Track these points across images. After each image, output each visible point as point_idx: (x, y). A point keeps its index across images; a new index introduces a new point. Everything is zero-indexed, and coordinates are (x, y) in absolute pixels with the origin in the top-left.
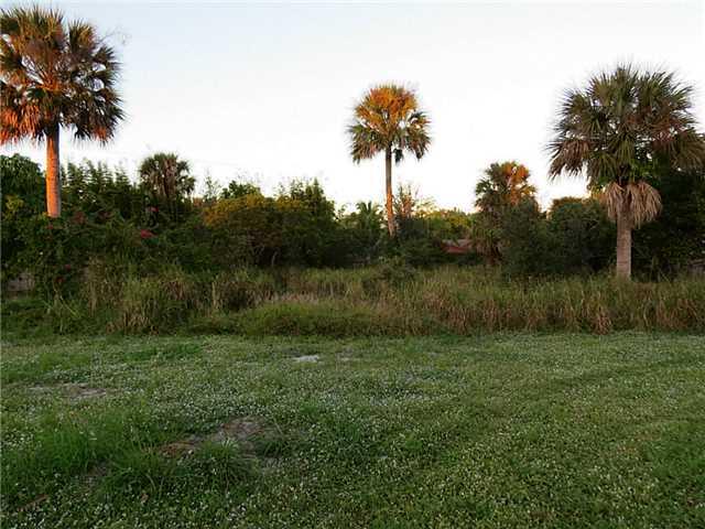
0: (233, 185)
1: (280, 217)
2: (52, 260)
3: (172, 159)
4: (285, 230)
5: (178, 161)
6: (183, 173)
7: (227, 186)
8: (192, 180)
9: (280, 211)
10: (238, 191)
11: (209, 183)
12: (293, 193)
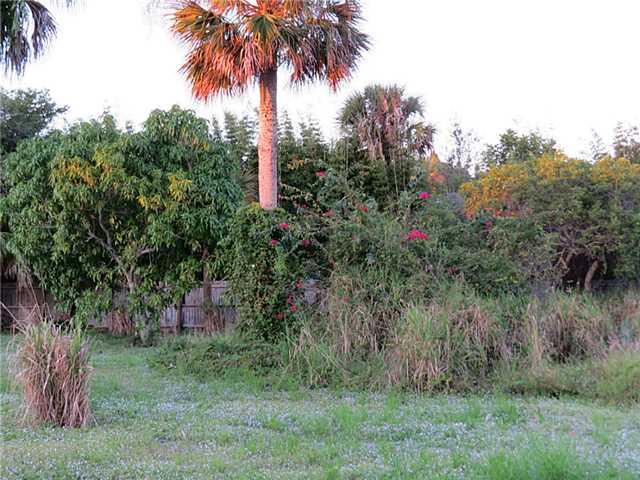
0: (508, 140)
1: (605, 197)
2: (267, 276)
3: (394, 94)
4: (615, 222)
5: (404, 97)
6: (414, 119)
7: (496, 141)
8: (430, 131)
9: (605, 186)
10: (519, 149)
11: (457, 133)
12: (618, 148)
